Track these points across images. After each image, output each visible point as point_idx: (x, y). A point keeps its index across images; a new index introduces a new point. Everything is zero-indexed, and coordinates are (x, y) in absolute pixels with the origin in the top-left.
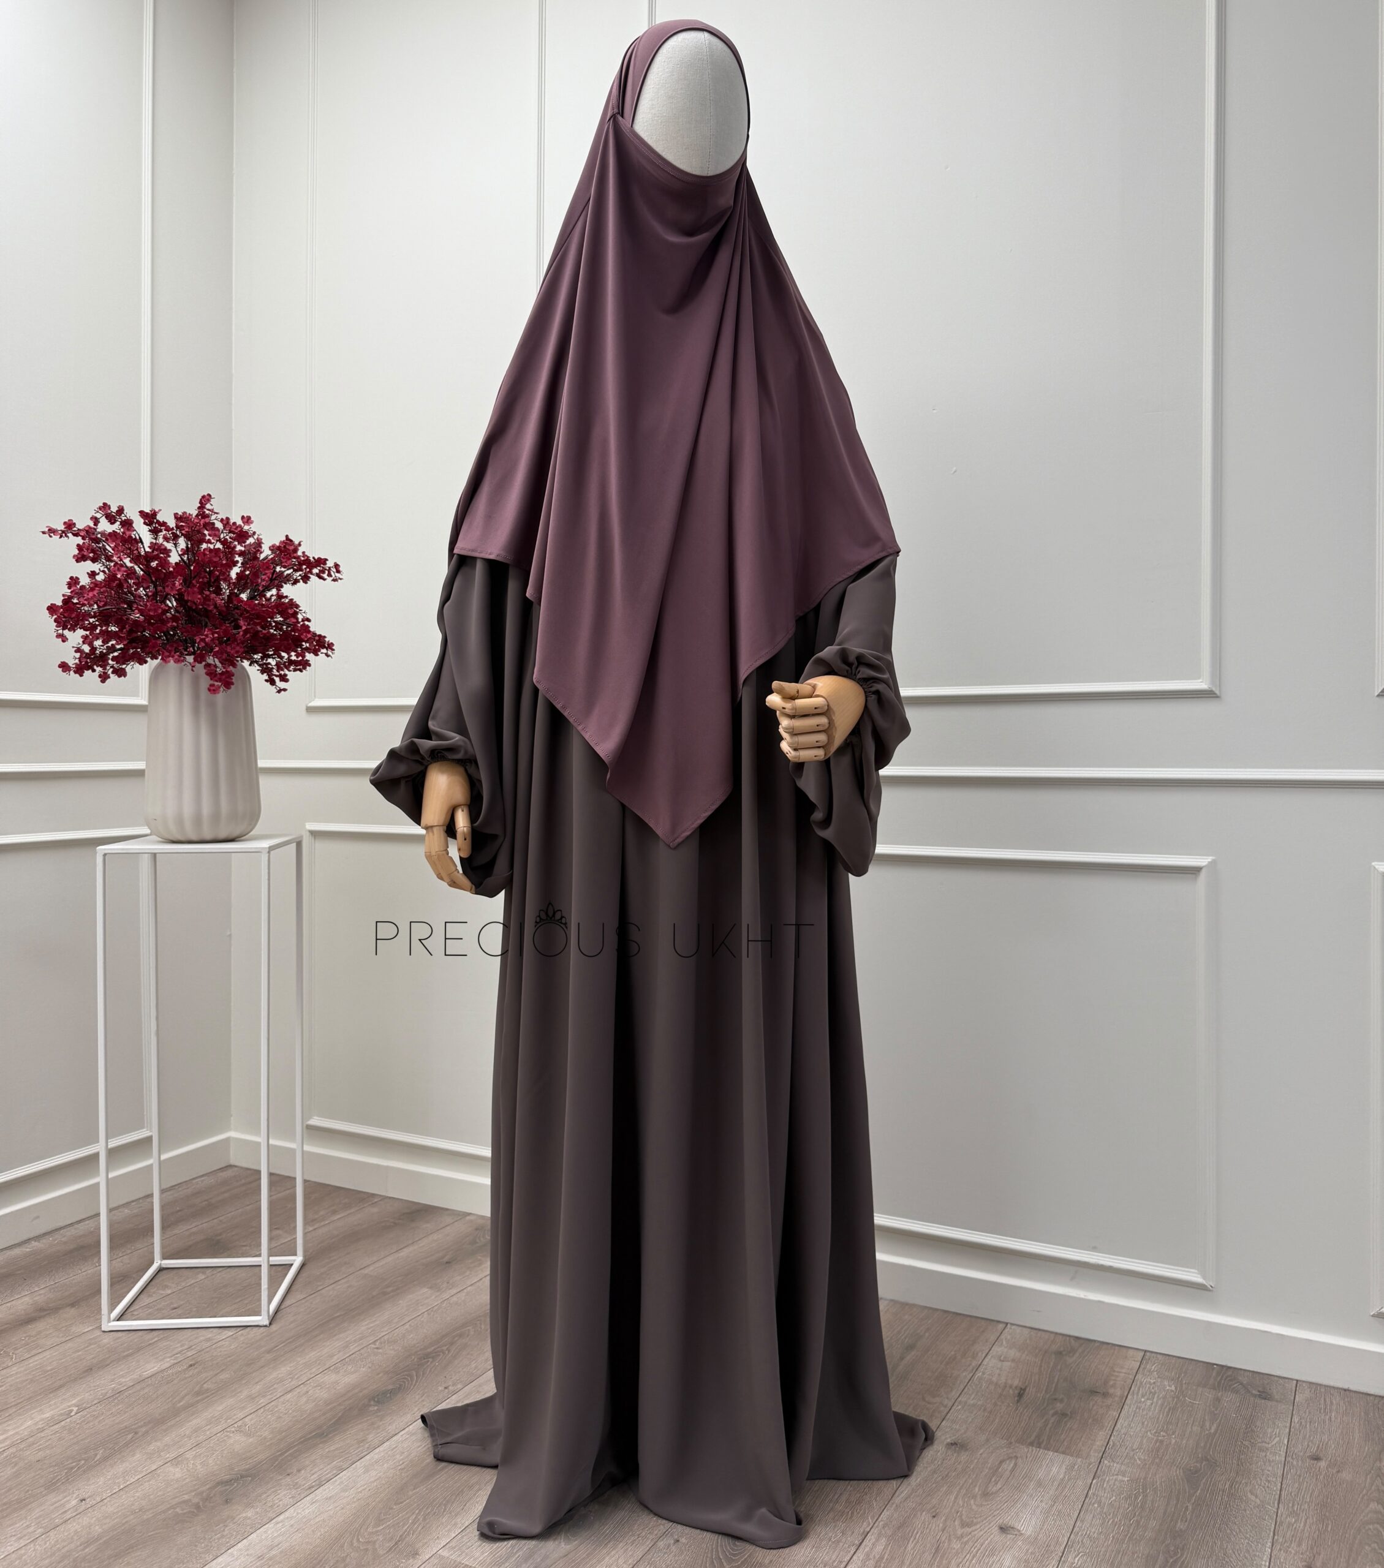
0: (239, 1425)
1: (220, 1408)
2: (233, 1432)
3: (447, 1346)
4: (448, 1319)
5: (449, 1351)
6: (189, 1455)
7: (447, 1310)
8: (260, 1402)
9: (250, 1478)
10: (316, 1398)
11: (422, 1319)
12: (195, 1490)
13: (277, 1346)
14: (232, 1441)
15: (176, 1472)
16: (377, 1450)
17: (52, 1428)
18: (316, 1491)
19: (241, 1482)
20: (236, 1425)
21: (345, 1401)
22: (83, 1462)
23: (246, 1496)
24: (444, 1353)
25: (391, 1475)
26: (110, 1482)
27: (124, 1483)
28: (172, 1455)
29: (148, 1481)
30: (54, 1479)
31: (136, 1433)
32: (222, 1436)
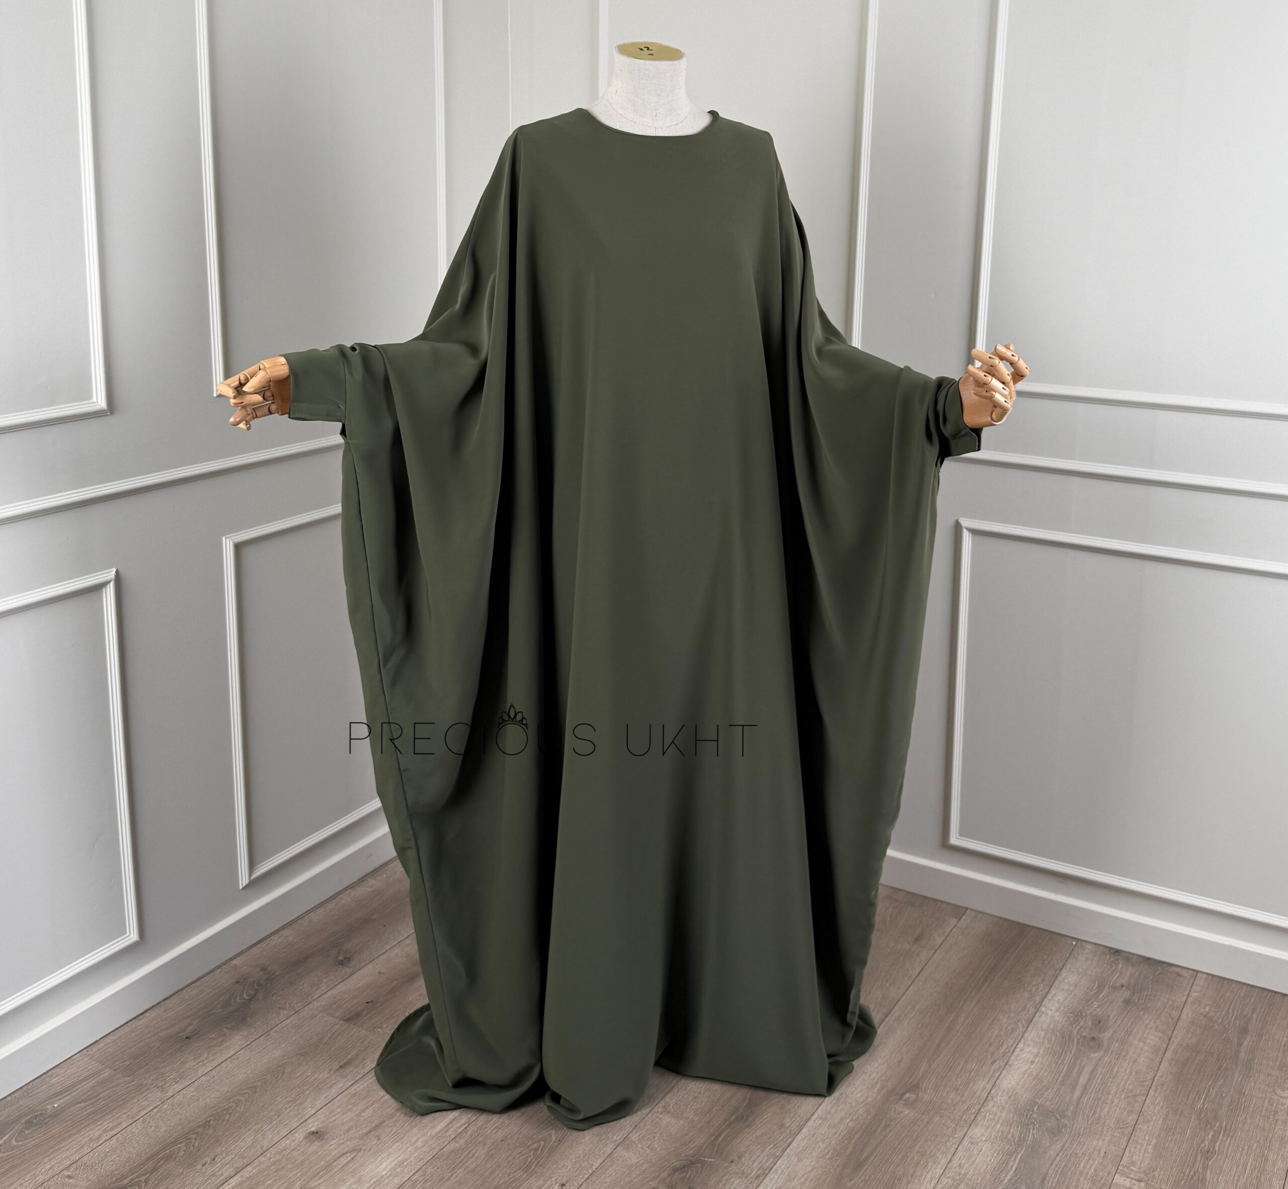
0: (663, 1104)
2: (662, 1113)
6: (634, 1137)
9: (700, 1165)
12: (658, 1177)
14: (664, 1123)
15: (630, 1157)
16: (800, 1137)
18: (764, 1181)
19: (694, 1169)
22: (542, 1143)
23: (705, 1184)
25: (824, 1165)
26: (577, 1166)
27: (591, 1167)
28: (618, 1138)
29: (611, 1166)
30: (526, 1161)
32: (654, 1117)
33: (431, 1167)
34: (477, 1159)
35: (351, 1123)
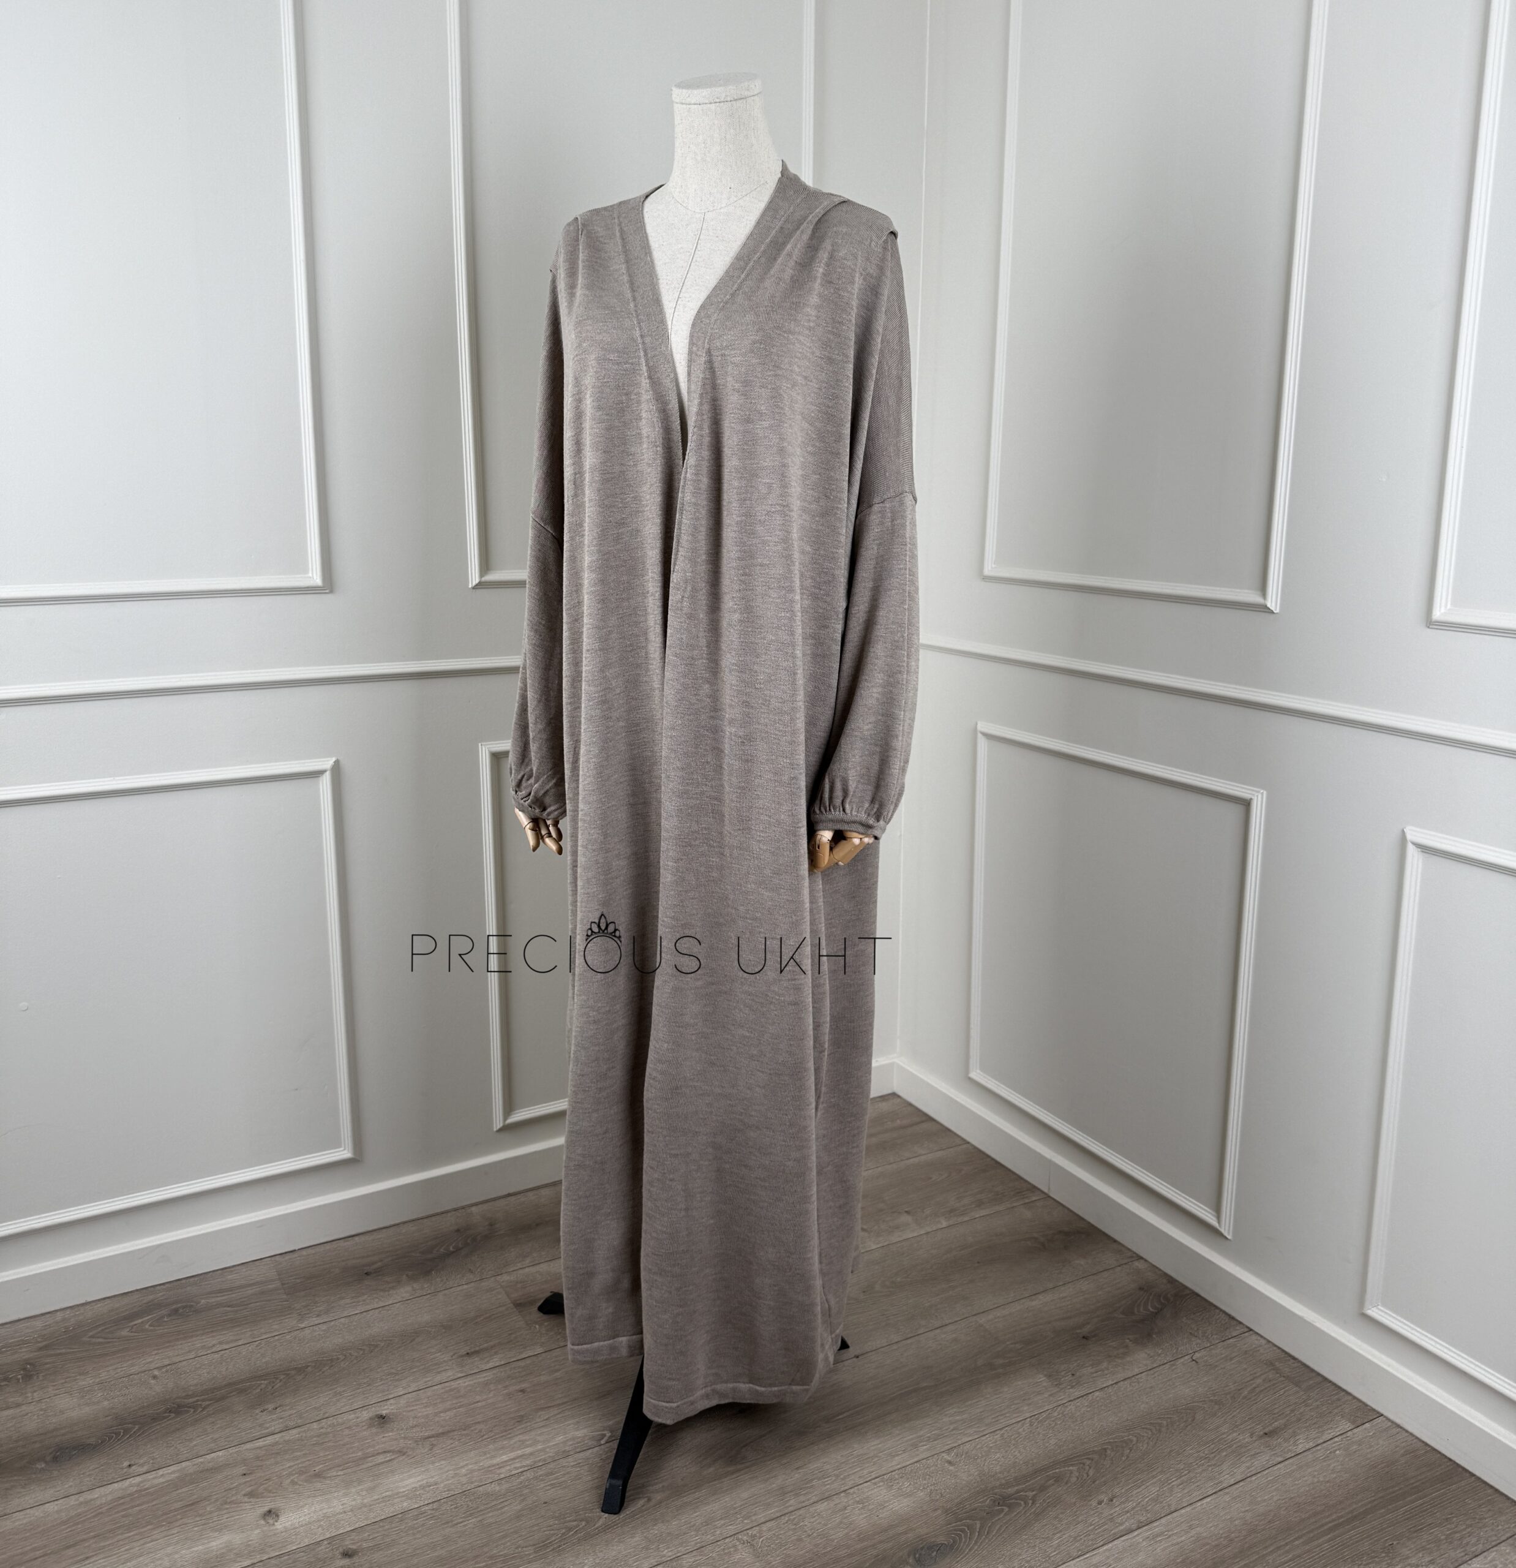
0: (755, 1533)
1: (745, 1495)
2: (744, 1543)
3: (1034, 1493)
4: (1053, 1442)
5: (1033, 1503)
7: (1056, 1424)
8: (787, 1505)
10: (851, 1524)
11: (1021, 1430)
13: (841, 1414)
17: (577, 1456)
20: (750, 1532)
21: (881, 1542)
22: (584, 1523)
24: (1025, 1503)
28: (668, 1553)
30: (548, 1539)
31: (649, 1500)
33: (450, 1503)
34: (502, 1514)
35: (423, 1420)
